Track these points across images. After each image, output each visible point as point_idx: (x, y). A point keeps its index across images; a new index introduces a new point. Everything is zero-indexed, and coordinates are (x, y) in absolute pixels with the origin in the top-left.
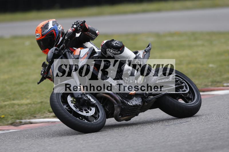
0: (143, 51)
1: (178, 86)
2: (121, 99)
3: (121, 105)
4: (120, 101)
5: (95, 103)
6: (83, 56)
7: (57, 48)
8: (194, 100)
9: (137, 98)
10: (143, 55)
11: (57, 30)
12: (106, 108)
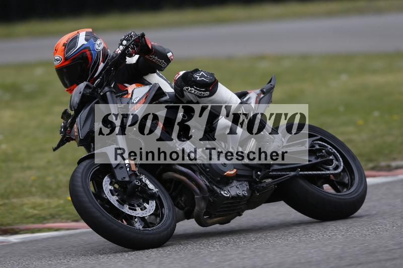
0: (258, 91)
1: (322, 160)
2: (208, 184)
3: (207, 195)
4: (206, 188)
5: (155, 192)
6: (137, 101)
7: (90, 84)
8: (352, 185)
9: (241, 183)
10: (257, 99)
11: (94, 50)
12: (180, 201)
